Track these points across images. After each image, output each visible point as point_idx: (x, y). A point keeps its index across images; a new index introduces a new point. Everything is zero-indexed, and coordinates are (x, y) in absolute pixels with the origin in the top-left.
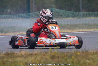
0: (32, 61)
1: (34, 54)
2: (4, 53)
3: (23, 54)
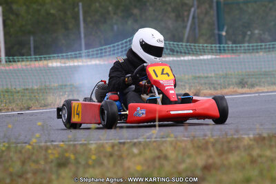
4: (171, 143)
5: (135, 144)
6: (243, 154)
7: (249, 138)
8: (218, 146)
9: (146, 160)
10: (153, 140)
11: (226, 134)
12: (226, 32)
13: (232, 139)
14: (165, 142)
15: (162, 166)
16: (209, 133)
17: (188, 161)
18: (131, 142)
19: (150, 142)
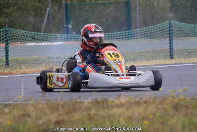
0: (140, 114)
1: (142, 101)
2: (90, 100)
3: (124, 102)
4: (33, 105)
5: (6, 105)
6: (84, 113)
7: (88, 101)
8: (66, 107)
9: (14, 117)
10: (20, 102)
11: (72, 99)
12: (72, 26)
13: (76, 103)
14: (28, 104)
15: (26, 121)
16: (60, 98)
17: (45, 118)
18: (3, 104)
19: (17, 104)
